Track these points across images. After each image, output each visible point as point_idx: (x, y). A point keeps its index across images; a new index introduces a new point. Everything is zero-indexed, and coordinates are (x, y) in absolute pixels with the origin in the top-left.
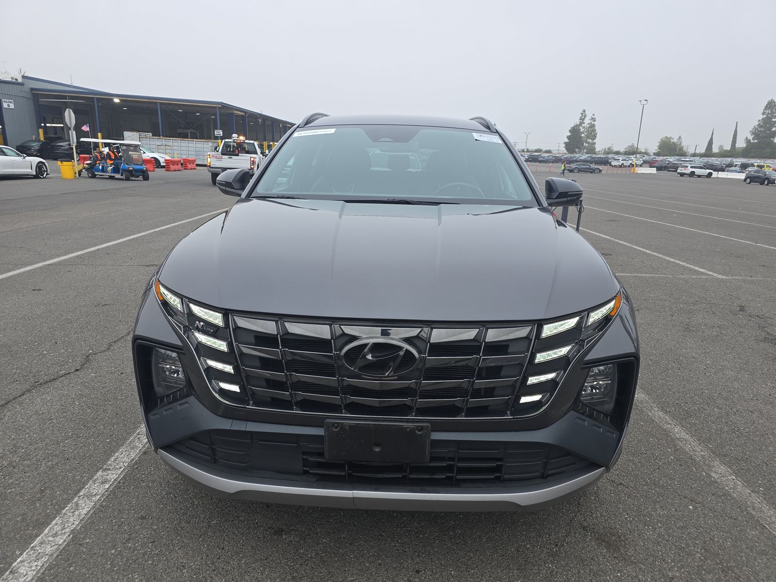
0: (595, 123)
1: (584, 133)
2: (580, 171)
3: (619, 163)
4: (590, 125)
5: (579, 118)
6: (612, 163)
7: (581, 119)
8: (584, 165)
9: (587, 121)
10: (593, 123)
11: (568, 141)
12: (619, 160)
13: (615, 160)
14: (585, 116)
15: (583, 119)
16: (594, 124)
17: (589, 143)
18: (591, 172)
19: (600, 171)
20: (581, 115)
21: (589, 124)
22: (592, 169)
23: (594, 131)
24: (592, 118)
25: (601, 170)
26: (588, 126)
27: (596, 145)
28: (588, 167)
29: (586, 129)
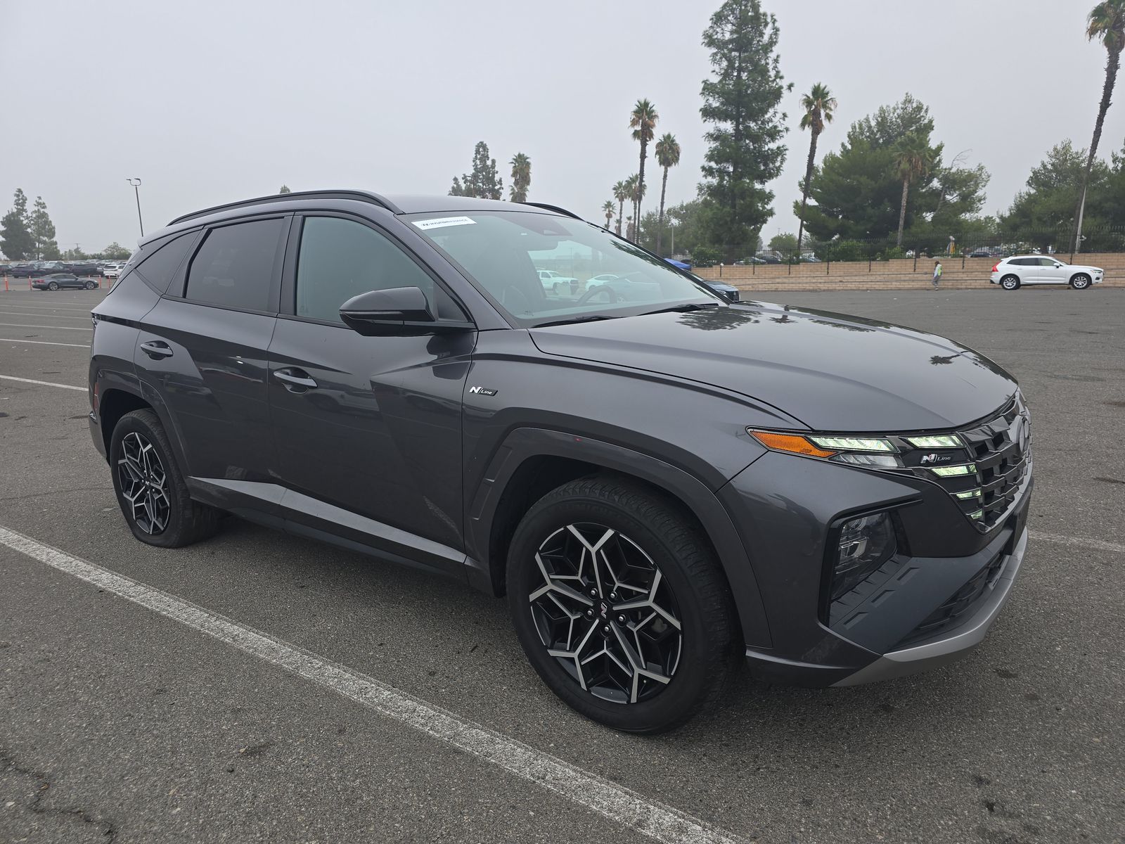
0: (46, 211)
1: (30, 227)
2: (61, 286)
3: (116, 272)
4: (37, 214)
5: (13, 202)
6: (104, 273)
7: (17, 204)
8: (65, 277)
9: (30, 208)
10: (42, 210)
11: (4, 239)
12: (115, 267)
13: (107, 267)
14: (25, 200)
15: (23, 204)
16: (44, 212)
17: (44, 242)
18: (80, 288)
19: (96, 285)
20: (16, 198)
21: (35, 212)
22: (81, 283)
23: (48, 223)
24: (39, 204)
25: (98, 285)
26: (34, 216)
27: (58, 245)
28: (73, 280)
29: (32, 220)
